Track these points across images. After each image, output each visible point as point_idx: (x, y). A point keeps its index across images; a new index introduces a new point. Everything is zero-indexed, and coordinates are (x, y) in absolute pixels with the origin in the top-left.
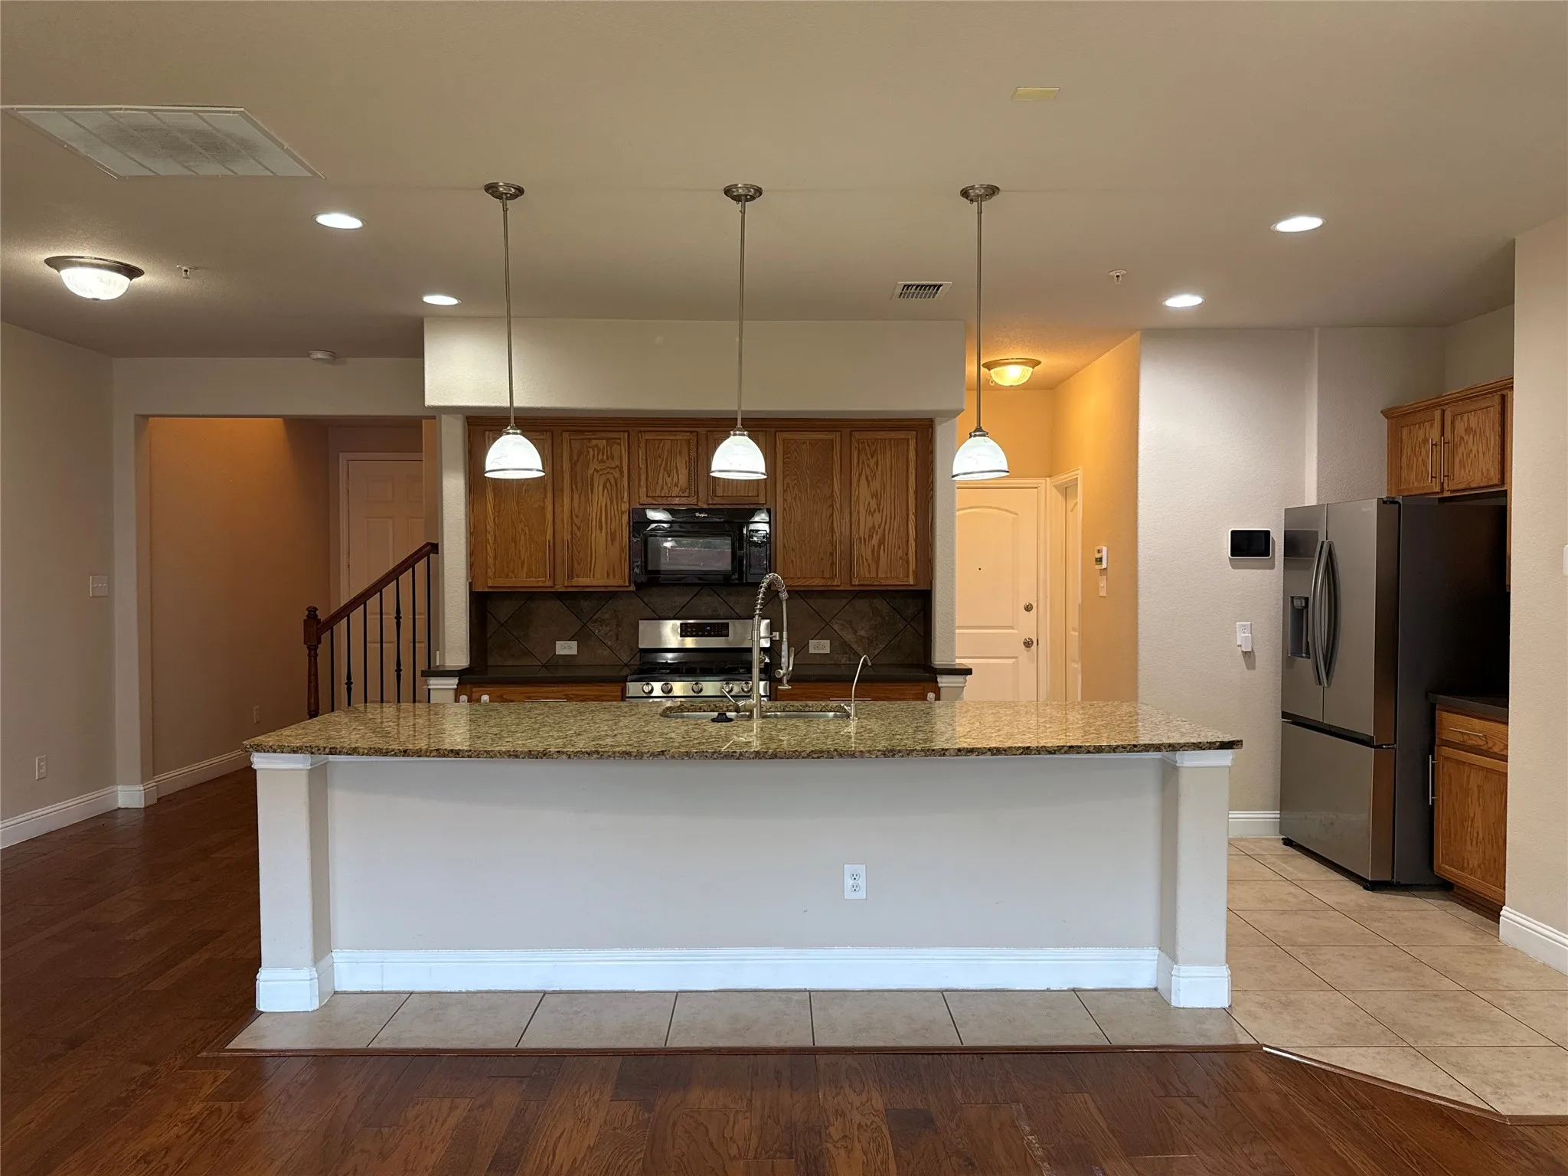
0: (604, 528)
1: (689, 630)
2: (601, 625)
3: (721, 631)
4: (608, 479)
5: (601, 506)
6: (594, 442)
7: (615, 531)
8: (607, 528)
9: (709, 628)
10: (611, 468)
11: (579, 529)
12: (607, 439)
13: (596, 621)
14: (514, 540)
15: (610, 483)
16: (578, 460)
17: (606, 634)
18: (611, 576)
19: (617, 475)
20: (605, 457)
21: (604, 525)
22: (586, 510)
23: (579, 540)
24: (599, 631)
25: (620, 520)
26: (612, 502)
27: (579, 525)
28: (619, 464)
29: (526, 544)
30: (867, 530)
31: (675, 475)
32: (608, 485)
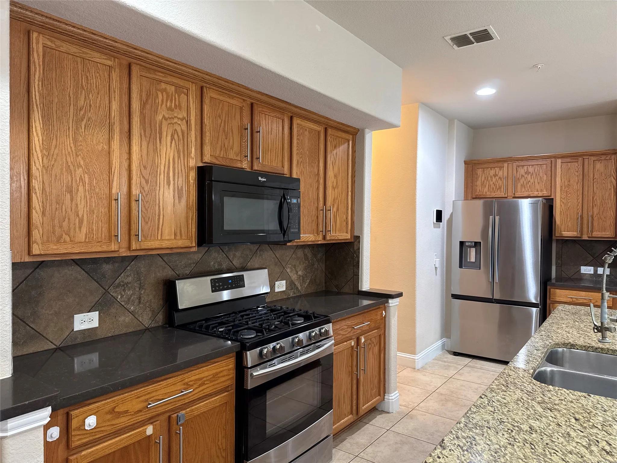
0: (172, 182)
1: (217, 284)
2: (124, 290)
3: (238, 283)
4: (176, 130)
5: (169, 160)
6: (163, 86)
7: (182, 187)
8: (174, 184)
9: (230, 281)
10: (179, 118)
11: (147, 182)
12: (177, 87)
13: (118, 286)
14: (70, 190)
15: (178, 135)
16: (147, 100)
17: (129, 299)
18: (178, 237)
19: (184, 127)
20: (173, 105)
21: (171, 179)
22: (153, 161)
23: (147, 195)
24: (121, 297)
25: (188, 176)
26: (179, 157)
27: (147, 178)
28: (185, 115)
29: (85, 197)
30: (332, 200)
31: (231, 138)
32: (176, 137)
